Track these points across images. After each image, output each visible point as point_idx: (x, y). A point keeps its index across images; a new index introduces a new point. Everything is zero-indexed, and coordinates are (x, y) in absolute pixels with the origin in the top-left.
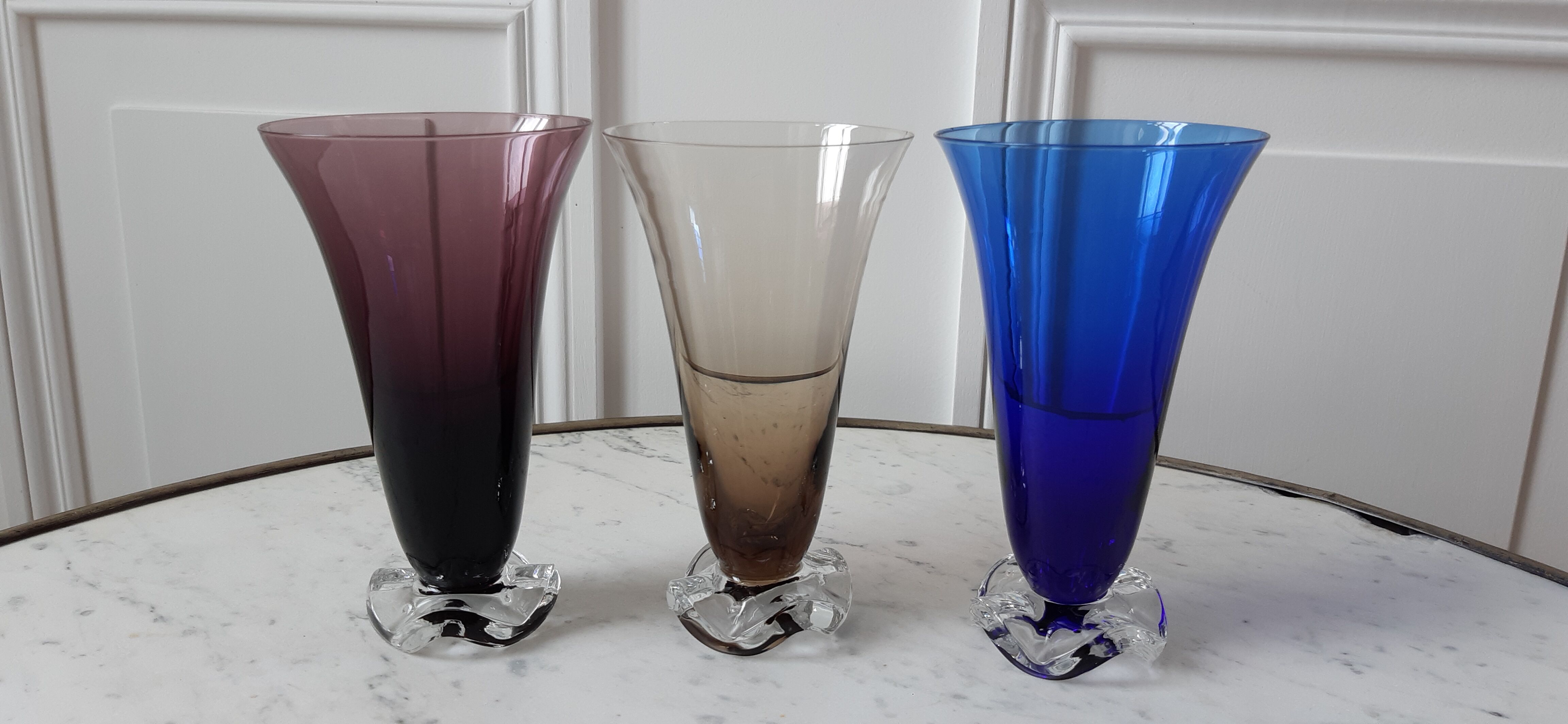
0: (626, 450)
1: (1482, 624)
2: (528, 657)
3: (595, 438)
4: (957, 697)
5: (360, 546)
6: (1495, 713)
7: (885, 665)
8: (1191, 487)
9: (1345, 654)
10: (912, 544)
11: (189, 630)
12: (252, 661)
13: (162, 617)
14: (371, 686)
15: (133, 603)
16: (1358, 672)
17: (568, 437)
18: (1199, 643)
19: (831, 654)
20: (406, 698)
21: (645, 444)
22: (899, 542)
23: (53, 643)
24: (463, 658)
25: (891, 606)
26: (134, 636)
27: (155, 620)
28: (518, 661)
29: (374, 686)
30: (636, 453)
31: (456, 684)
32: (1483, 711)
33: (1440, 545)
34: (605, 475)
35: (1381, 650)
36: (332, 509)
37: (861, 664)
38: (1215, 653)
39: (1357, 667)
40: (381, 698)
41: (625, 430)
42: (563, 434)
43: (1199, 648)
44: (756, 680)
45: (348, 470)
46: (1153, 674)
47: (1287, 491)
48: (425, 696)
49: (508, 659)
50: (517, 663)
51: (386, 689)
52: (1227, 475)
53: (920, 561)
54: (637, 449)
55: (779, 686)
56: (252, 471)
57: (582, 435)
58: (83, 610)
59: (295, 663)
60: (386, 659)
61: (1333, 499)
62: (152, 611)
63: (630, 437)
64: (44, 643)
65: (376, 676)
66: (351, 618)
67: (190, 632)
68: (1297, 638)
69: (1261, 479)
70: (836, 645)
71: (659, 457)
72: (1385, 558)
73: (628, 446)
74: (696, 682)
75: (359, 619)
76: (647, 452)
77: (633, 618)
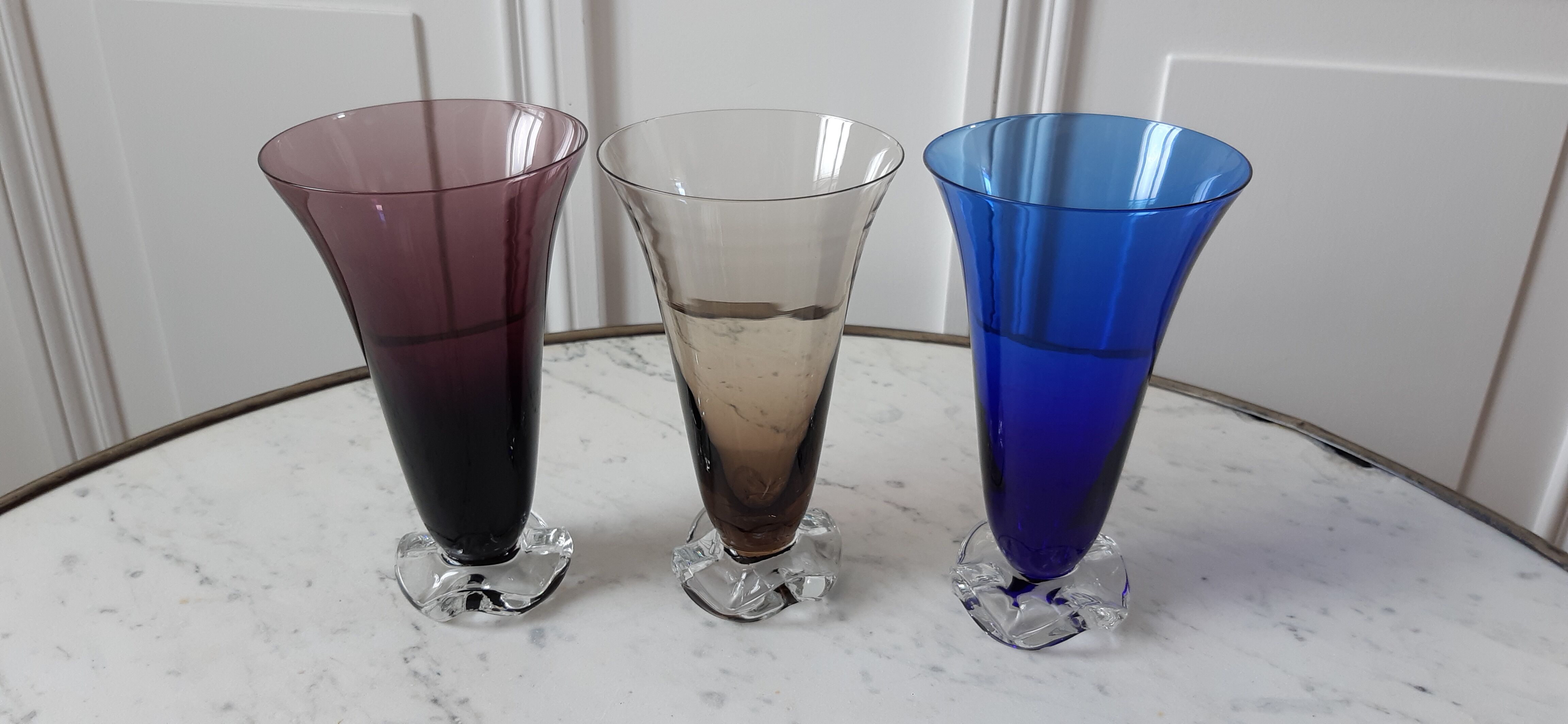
0: (628, 366)
1: (1423, 581)
2: (546, 624)
3: (599, 349)
4: (935, 669)
5: (383, 489)
6: (1420, 687)
7: (871, 633)
8: (1168, 410)
9: (1292, 617)
10: (900, 484)
11: (234, 594)
12: (296, 631)
13: (207, 579)
14: (405, 659)
15: (179, 561)
16: (1301, 639)
17: (573, 348)
18: (1159, 605)
19: (822, 619)
20: (439, 674)
21: (646, 357)
22: (888, 482)
23: (111, 611)
24: (487, 625)
25: (877, 562)
26: (184, 602)
27: (202, 582)
28: (538, 630)
29: (408, 660)
30: (638, 369)
31: (483, 657)
32: (1410, 684)
33: (1396, 484)
34: (609, 398)
35: (1325, 612)
36: (352, 442)
37: (848, 631)
38: (1173, 617)
39: (1301, 633)
40: (416, 673)
41: (627, 339)
42: (569, 345)
43: (1159, 611)
44: (754, 651)
45: (363, 392)
46: (1114, 641)
47: (1261, 415)
48: (455, 672)
49: (528, 627)
50: (537, 631)
51: (419, 664)
52: (1204, 394)
53: (907, 506)
54: (639, 364)
55: (774, 658)
56: (272, 396)
57: (586, 347)
58: (133, 571)
59: (335, 633)
60: (417, 628)
61: (1302, 427)
62: (197, 571)
63: (632, 349)
64: (103, 611)
65: (410, 648)
66: (381, 578)
67: (234, 596)
68: (1250, 598)
69: (1236, 401)
70: (826, 609)
71: (661, 375)
72: (1343, 500)
73: (631, 360)
74: (699, 654)
75: (390, 580)
76: (649, 368)
77: (641, 577)
